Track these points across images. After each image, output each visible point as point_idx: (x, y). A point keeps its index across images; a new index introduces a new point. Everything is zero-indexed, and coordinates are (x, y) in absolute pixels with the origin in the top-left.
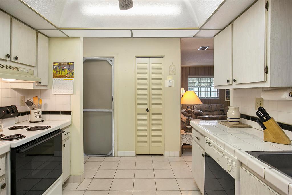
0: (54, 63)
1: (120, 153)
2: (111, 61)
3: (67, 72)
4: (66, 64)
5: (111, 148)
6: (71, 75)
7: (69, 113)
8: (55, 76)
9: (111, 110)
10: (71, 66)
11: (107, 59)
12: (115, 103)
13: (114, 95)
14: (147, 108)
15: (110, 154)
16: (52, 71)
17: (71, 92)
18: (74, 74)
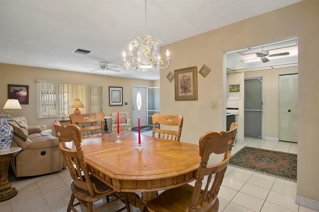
0: (230, 85)
1: (267, 138)
2: (261, 79)
3: (236, 89)
4: (235, 85)
5: (261, 134)
6: (238, 91)
7: (237, 109)
8: (230, 91)
9: (261, 110)
10: (238, 86)
11: (258, 78)
12: (264, 106)
13: (263, 100)
14: (289, 109)
15: (260, 137)
16: (229, 89)
17: (238, 99)
18: (240, 90)
